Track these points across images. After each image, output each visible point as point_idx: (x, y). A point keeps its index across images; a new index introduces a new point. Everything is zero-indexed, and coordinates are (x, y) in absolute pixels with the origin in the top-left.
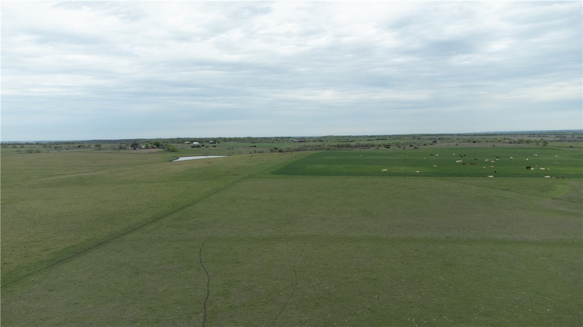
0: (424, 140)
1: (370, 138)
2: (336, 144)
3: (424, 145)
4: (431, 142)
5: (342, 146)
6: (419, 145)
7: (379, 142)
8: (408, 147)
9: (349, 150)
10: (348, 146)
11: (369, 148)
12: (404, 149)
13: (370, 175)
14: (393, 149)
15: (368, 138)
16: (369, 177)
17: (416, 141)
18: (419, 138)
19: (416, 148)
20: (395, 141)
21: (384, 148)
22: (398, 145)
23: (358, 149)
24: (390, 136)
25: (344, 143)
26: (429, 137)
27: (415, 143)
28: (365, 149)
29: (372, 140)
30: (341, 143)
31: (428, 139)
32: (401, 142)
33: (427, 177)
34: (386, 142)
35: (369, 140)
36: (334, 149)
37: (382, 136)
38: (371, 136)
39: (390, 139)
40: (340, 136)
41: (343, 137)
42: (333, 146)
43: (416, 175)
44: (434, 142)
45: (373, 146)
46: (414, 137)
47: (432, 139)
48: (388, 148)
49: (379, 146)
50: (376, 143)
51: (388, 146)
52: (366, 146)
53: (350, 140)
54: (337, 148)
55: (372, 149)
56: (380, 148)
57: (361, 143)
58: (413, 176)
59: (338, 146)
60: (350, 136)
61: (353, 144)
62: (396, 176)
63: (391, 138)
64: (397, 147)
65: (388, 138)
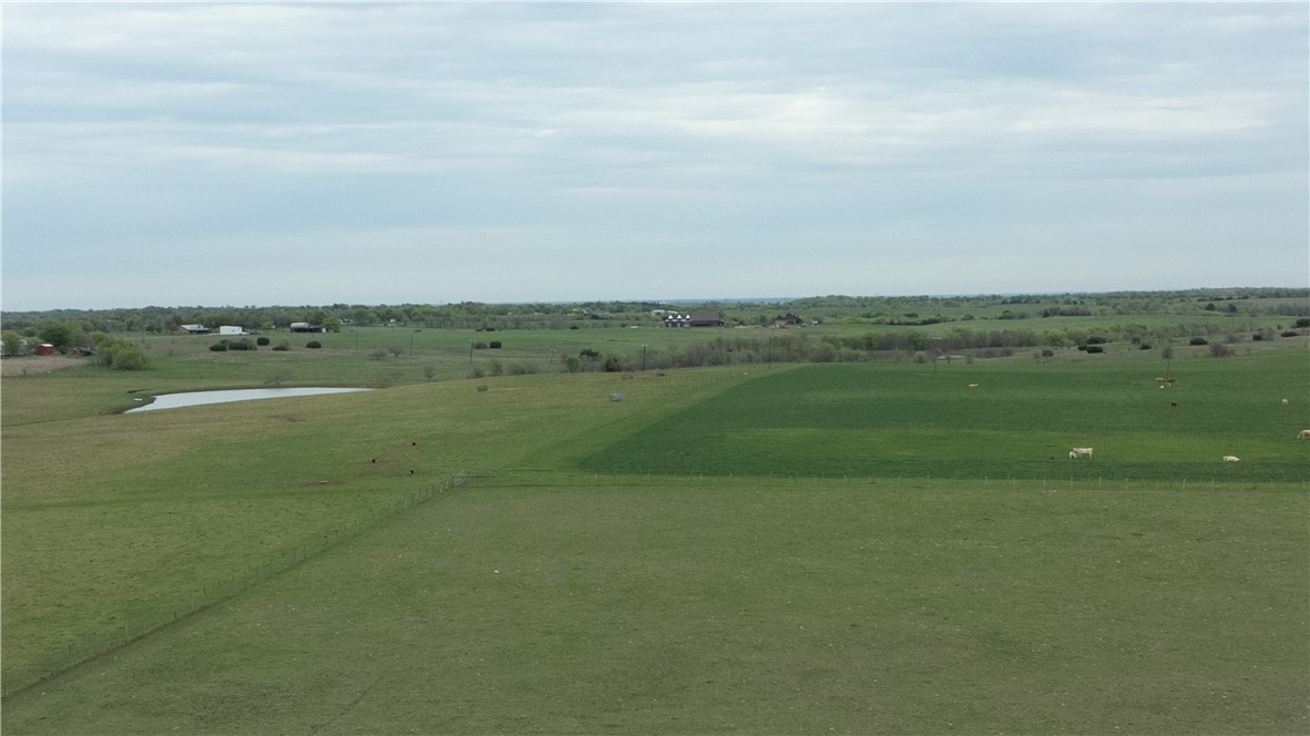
0: (1254, 314)
1: (1014, 309)
2: (859, 333)
3: (1257, 338)
4: (1287, 323)
5: (887, 344)
6: (1232, 340)
7: (1055, 326)
8: (1182, 348)
9: (921, 361)
10: (914, 344)
11: (1008, 353)
12: (1167, 355)
13: (1019, 475)
14: (1117, 355)
15: (1006, 307)
16: (1014, 482)
17: (1218, 319)
18: (1233, 309)
19: (1218, 352)
20: (1124, 322)
21: (1074, 352)
22: (1139, 340)
23: (958, 358)
24: (1102, 300)
25: (894, 330)
26: (1275, 303)
27: (1213, 331)
28: (990, 355)
29: (1022, 317)
30: (881, 332)
31: (1271, 312)
32: (1152, 323)
33: (1272, 485)
34: (1084, 327)
35: (1007, 317)
36: (849, 359)
37: (1067, 298)
38: (1016, 300)
39: (1103, 313)
40: (879, 299)
41: (890, 301)
42: (846, 342)
43: (1224, 474)
44: (1301, 324)
45: (1027, 342)
46: (1211, 301)
47: (1289, 312)
48: (1092, 351)
49: (1055, 341)
50: (1041, 328)
51: (1092, 345)
52: (996, 344)
53: (921, 318)
54: (863, 353)
55: (1022, 355)
56: (1060, 353)
57: (976, 328)
58: (1207, 476)
59: (870, 344)
60: (923, 299)
61: (937, 332)
62: (1133, 478)
63: (1108, 309)
64: (1135, 348)
65: (1094, 308)
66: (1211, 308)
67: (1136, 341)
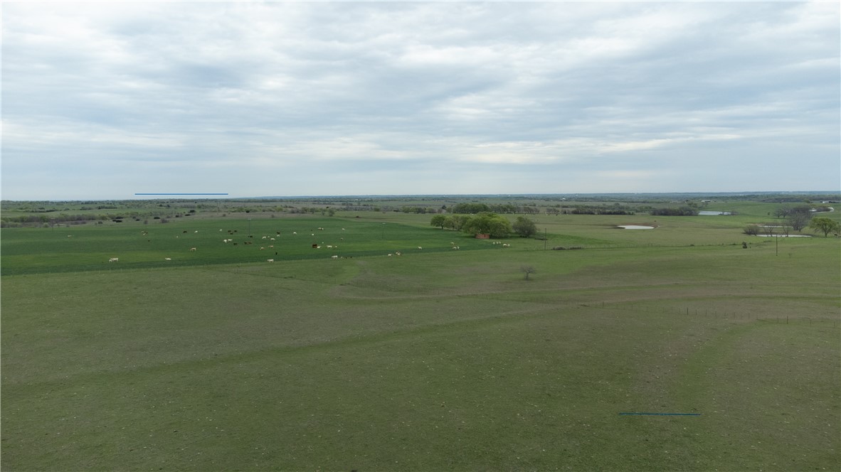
0: (176, 208)
1: (86, 206)
2: (18, 216)
3: (177, 216)
4: (187, 211)
5: (31, 220)
6: (168, 217)
7: (103, 213)
8: (151, 221)
9: (46, 226)
10: (43, 220)
11: (84, 223)
12: (146, 223)
13: (88, 270)
14: (127, 223)
15: (83, 205)
16: (87, 272)
17: (164, 210)
18: (169, 206)
19: (164, 221)
20: (129, 211)
21: (111, 222)
22: (135, 217)
23: (63, 226)
24: (121, 203)
25: (34, 214)
26: (183, 204)
27: (162, 214)
28: (77, 224)
29: (90, 209)
30: (28, 215)
31: (182, 207)
32: (140, 211)
33: (182, 267)
34: (114, 213)
35: (83, 209)
36: (13, 226)
37: (108, 202)
38: (87, 203)
39: (122, 208)
40: (26, 202)
41: (31, 203)
42: (11, 220)
43: (166, 264)
44: (192, 211)
45: (92, 218)
46: (161, 203)
47: (187, 207)
48: (117, 222)
49: (103, 218)
50: (97, 213)
51: (118, 219)
52: (79, 219)
53: (46, 210)
54: (19, 224)
55: (90, 225)
56: (105, 222)
57: (70, 214)
58: (160, 266)
59: (22, 220)
60: (47, 202)
61: (54, 215)
62: (133, 268)
63: (124, 206)
64: (134, 221)
65: (118, 206)
66: (161, 206)
67: (134, 218)
